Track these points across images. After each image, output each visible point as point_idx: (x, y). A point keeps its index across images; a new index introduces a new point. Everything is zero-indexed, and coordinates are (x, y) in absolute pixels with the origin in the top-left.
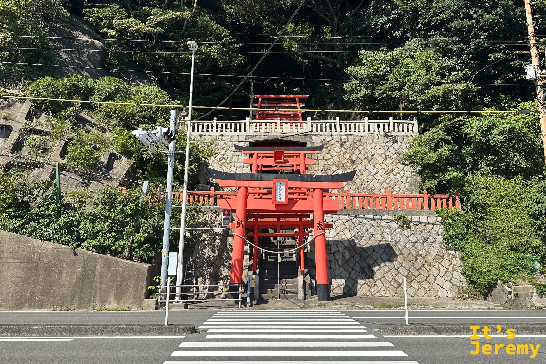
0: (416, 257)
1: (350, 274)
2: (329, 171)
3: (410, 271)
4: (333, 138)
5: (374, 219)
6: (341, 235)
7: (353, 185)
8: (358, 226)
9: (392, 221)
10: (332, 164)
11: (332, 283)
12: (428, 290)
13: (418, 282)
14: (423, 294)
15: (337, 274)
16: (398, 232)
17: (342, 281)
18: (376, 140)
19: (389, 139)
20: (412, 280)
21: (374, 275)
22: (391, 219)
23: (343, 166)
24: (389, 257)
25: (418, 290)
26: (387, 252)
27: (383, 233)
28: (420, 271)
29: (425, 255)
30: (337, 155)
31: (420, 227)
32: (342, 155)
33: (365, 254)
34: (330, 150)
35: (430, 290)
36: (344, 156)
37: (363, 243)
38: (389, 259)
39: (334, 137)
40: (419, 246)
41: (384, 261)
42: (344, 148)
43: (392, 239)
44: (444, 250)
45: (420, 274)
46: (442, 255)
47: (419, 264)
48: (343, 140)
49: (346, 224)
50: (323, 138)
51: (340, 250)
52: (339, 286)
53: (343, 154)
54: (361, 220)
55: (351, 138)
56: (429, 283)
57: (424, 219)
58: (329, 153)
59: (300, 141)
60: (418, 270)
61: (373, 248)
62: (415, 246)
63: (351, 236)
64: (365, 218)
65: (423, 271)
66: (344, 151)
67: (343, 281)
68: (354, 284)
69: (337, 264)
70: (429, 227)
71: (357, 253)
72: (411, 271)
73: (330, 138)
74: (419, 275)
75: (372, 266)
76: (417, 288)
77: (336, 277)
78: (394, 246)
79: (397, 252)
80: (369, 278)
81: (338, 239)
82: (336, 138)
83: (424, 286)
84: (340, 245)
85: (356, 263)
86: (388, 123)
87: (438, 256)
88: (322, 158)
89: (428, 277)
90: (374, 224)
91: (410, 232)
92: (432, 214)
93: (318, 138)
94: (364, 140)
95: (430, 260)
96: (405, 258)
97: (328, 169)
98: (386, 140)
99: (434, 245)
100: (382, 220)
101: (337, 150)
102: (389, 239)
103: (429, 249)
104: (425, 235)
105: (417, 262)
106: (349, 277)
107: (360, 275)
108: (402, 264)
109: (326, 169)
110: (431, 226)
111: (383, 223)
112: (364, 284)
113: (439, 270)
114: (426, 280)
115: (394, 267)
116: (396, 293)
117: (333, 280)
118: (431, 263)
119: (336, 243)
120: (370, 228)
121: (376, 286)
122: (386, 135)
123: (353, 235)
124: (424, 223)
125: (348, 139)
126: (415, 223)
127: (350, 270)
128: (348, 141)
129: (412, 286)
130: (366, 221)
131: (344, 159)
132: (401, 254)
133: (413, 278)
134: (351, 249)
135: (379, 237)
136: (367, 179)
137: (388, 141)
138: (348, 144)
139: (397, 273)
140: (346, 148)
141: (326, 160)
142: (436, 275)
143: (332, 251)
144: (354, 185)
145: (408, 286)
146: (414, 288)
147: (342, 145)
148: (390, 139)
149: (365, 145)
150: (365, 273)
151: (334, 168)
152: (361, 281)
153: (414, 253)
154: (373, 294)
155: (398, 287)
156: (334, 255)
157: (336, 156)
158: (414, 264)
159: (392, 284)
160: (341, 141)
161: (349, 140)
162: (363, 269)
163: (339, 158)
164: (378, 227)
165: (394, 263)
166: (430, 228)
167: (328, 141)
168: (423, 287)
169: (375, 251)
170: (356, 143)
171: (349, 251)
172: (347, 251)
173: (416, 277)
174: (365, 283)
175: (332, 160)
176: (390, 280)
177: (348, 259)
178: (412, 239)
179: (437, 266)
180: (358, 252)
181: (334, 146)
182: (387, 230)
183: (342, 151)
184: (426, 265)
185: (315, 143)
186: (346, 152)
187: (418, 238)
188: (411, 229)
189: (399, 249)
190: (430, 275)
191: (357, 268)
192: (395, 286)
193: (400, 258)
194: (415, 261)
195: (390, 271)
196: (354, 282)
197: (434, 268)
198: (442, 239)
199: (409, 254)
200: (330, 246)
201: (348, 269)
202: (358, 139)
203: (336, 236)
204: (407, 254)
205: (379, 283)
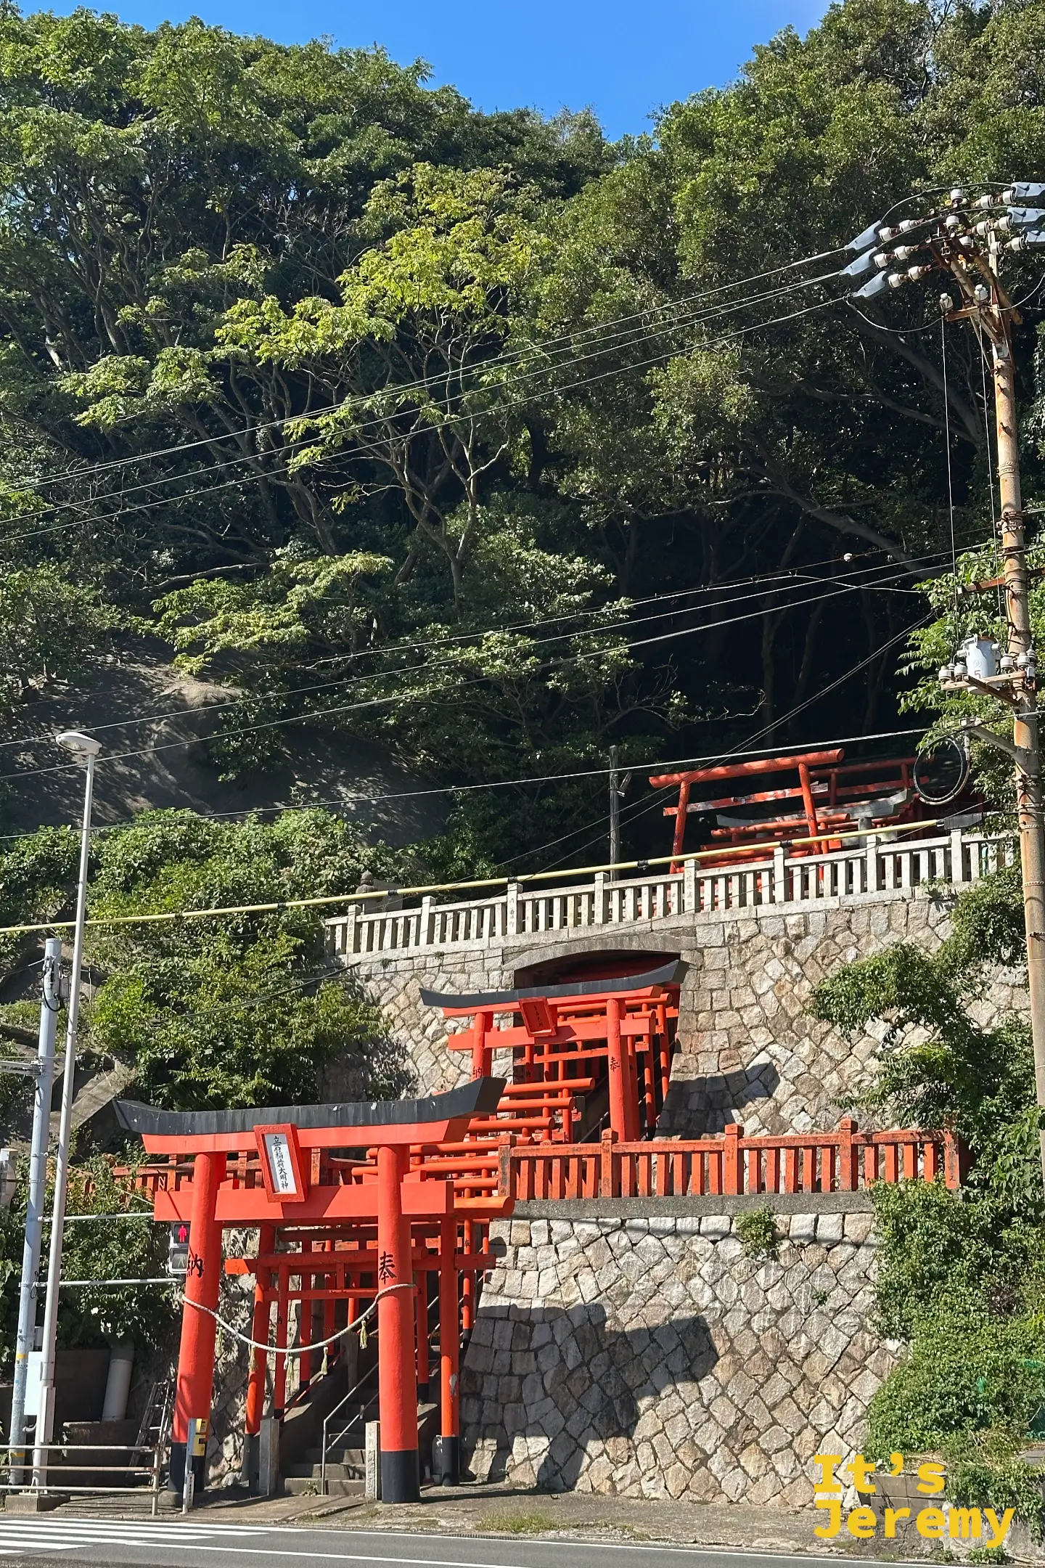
0: (775, 1363)
1: (567, 1419)
2: (745, 1048)
3: (744, 1414)
4: (759, 926)
5: (675, 1233)
6: (570, 1290)
7: (811, 1096)
8: (622, 1255)
9: (726, 1235)
10: (755, 1022)
11: (514, 1451)
12: (786, 1481)
13: (763, 1451)
14: (769, 1494)
15: (531, 1421)
16: (737, 1276)
17: (539, 1445)
18: (899, 921)
19: (944, 912)
20: (745, 1445)
21: (635, 1423)
22: (726, 1228)
23: (790, 1027)
24: (692, 1361)
25: (757, 1479)
26: (687, 1346)
27: (689, 1278)
28: (776, 1414)
29: (802, 1353)
30: (772, 988)
31: (812, 1255)
32: (789, 986)
33: (621, 1352)
34: (751, 974)
35: (794, 1480)
36: (796, 991)
37: (627, 1319)
38: (689, 1369)
39: (763, 922)
40: (790, 1324)
41: (673, 1378)
42: (795, 959)
43: (716, 1298)
44: (868, 1337)
45: (775, 1422)
46: (858, 1355)
47: (777, 1388)
48: (792, 932)
49: (589, 1252)
50: (728, 931)
51: (558, 1340)
52: (528, 1459)
53: (794, 982)
54: (635, 1236)
55: (816, 922)
56: (798, 1457)
57: (829, 1226)
58: (749, 984)
59: (660, 949)
60: (771, 1408)
61: (651, 1332)
62: (780, 1323)
63: (595, 1292)
64: (649, 1232)
65: (788, 1415)
66: (797, 970)
67: (543, 1442)
68: (573, 1452)
69: (540, 1387)
70: (843, 1253)
71: (602, 1350)
72: (749, 1413)
73: (752, 928)
74: (771, 1425)
75: (635, 1394)
76: (753, 1473)
77: (528, 1431)
78: (714, 1323)
79: (720, 1346)
80: (617, 1435)
81: (556, 1305)
82: (771, 928)
83: (778, 1467)
84: (559, 1325)
85: (592, 1382)
86: (944, 847)
87: (845, 1360)
88: (727, 1004)
89: (799, 1434)
90: (670, 1250)
91: (775, 1274)
92: (860, 1204)
93: (715, 932)
94: (859, 923)
95: (817, 1376)
96: (738, 1366)
97: (740, 1044)
98: (935, 913)
99: (842, 1320)
100: (698, 1233)
101: (774, 968)
102: (705, 1299)
103: (820, 1335)
104: (819, 1284)
105: (772, 1382)
106: (564, 1429)
107: (596, 1423)
108: (724, 1388)
109: (733, 1043)
110: (850, 1249)
111: (700, 1245)
112: (601, 1454)
113: (839, 1412)
114: (790, 1445)
115: (700, 1399)
116: (687, 1487)
117: (517, 1440)
118: (817, 1385)
119: (551, 1317)
120: (657, 1263)
121: (633, 1462)
122: (935, 898)
123: (603, 1286)
124: (826, 1241)
125: (806, 927)
126: (796, 1242)
127: (572, 1405)
128: (807, 934)
129: (739, 1466)
130: (650, 1240)
131: (794, 999)
132: (731, 1350)
133: (749, 1436)
134: (588, 1336)
135: (674, 1292)
136: (864, 1069)
137: (942, 919)
138: (809, 943)
139: (705, 1416)
140: (802, 958)
141: (738, 1010)
142: (823, 1430)
143: (534, 1345)
144: (817, 1094)
145: (728, 1464)
146: (745, 1471)
147: (788, 951)
148: (949, 908)
149: (863, 941)
150: (609, 1420)
151: (761, 1037)
152: (593, 1447)
153: (769, 1347)
154: (619, 1488)
155: (698, 1468)
156: (536, 1357)
157: (770, 994)
158: (762, 1386)
159: (681, 1456)
160: (786, 934)
161: (811, 929)
162: (607, 1403)
163: (779, 1001)
164: (682, 1257)
165: (701, 1384)
166: (844, 1256)
167: (747, 941)
168: (773, 1469)
169: (654, 1341)
170: (834, 937)
171: (582, 1343)
172: (574, 1343)
173: (760, 1434)
174: (605, 1451)
175: (757, 1009)
176: (675, 1442)
177: (574, 1370)
178: (776, 1298)
179: (834, 1398)
180: (605, 1346)
181: (765, 954)
182: (706, 1269)
183: (788, 971)
184: (800, 1391)
185: (706, 951)
186: (804, 975)
187: (795, 1295)
188: (782, 1262)
189: (727, 1334)
190: (805, 1427)
191: (593, 1401)
192: (689, 1463)
193: (722, 1370)
194: (768, 1378)
195: (683, 1412)
196: (573, 1448)
197: (823, 1402)
198: (873, 1298)
199: (755, 1351)
200: (531, 1325)
201: (566, 1404)
202: (840, 920)
203: (554, 1291)
204: (746, 1352)
205: (644, 1451)
